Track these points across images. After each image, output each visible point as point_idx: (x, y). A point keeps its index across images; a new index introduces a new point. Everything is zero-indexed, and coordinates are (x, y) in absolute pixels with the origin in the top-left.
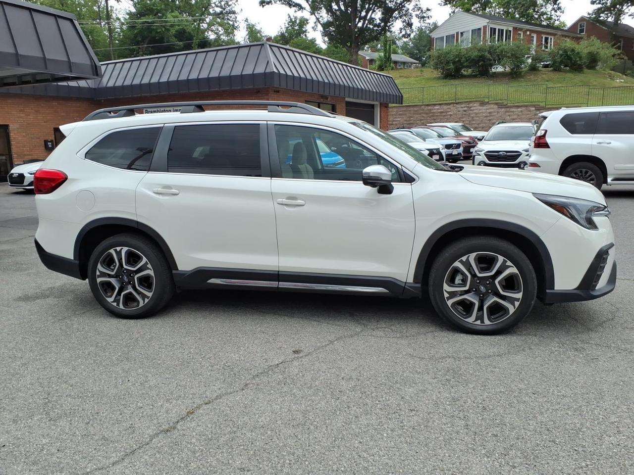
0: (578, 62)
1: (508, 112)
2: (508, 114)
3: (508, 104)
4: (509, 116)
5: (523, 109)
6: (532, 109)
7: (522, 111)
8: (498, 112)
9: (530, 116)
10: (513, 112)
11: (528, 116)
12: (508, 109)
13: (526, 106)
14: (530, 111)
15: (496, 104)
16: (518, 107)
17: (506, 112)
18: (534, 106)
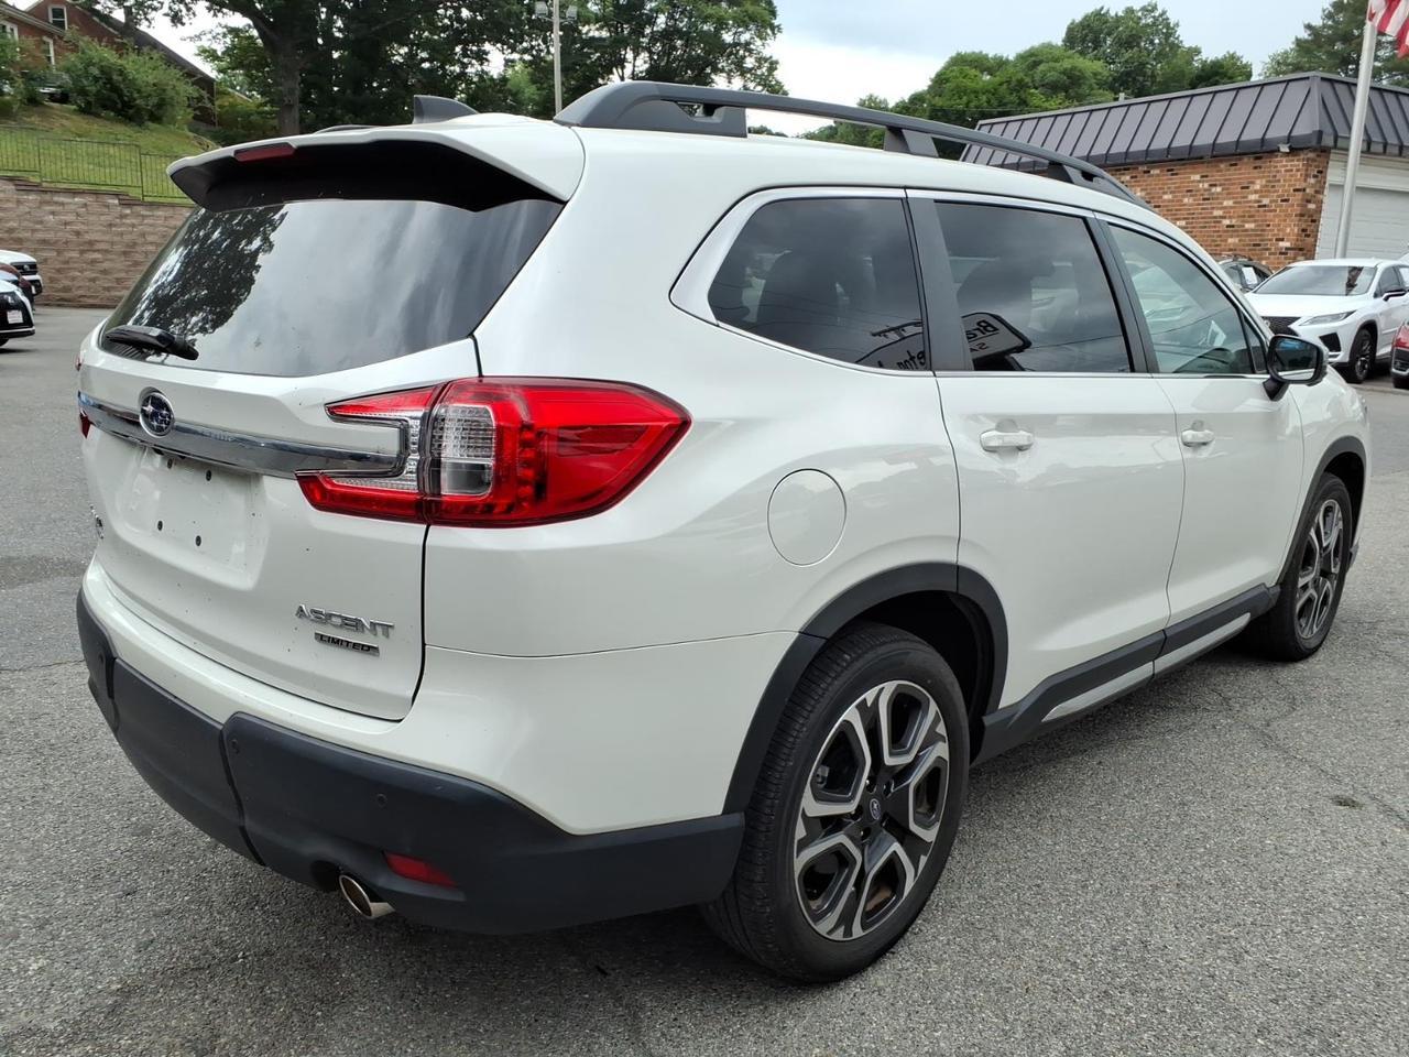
0: (138, 102)
1: (48, 203)
2: (48, 208)
3: (44, 184)
4: (53, 213)
5: (88, 199)
6: (110, 201)
7: (85, 205)
8: (19, 202)
9: (109, 218)
10: (63, 204)
11: (102, 218)
12: (47, 197)
13: (96, 193)
14: (108, 207)
15: (11, 179)
16: (75, 193)
17: (43, 203)
18: (116, 195)
